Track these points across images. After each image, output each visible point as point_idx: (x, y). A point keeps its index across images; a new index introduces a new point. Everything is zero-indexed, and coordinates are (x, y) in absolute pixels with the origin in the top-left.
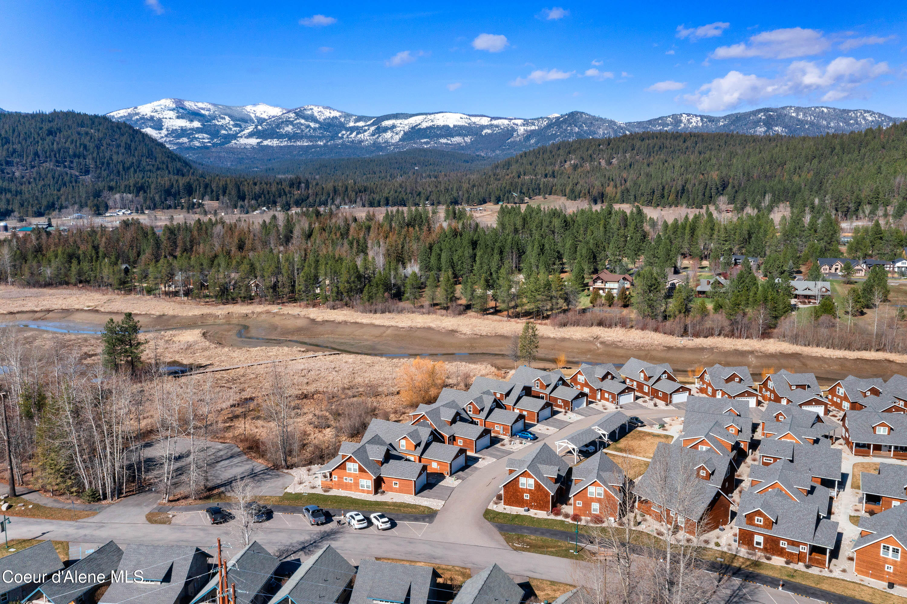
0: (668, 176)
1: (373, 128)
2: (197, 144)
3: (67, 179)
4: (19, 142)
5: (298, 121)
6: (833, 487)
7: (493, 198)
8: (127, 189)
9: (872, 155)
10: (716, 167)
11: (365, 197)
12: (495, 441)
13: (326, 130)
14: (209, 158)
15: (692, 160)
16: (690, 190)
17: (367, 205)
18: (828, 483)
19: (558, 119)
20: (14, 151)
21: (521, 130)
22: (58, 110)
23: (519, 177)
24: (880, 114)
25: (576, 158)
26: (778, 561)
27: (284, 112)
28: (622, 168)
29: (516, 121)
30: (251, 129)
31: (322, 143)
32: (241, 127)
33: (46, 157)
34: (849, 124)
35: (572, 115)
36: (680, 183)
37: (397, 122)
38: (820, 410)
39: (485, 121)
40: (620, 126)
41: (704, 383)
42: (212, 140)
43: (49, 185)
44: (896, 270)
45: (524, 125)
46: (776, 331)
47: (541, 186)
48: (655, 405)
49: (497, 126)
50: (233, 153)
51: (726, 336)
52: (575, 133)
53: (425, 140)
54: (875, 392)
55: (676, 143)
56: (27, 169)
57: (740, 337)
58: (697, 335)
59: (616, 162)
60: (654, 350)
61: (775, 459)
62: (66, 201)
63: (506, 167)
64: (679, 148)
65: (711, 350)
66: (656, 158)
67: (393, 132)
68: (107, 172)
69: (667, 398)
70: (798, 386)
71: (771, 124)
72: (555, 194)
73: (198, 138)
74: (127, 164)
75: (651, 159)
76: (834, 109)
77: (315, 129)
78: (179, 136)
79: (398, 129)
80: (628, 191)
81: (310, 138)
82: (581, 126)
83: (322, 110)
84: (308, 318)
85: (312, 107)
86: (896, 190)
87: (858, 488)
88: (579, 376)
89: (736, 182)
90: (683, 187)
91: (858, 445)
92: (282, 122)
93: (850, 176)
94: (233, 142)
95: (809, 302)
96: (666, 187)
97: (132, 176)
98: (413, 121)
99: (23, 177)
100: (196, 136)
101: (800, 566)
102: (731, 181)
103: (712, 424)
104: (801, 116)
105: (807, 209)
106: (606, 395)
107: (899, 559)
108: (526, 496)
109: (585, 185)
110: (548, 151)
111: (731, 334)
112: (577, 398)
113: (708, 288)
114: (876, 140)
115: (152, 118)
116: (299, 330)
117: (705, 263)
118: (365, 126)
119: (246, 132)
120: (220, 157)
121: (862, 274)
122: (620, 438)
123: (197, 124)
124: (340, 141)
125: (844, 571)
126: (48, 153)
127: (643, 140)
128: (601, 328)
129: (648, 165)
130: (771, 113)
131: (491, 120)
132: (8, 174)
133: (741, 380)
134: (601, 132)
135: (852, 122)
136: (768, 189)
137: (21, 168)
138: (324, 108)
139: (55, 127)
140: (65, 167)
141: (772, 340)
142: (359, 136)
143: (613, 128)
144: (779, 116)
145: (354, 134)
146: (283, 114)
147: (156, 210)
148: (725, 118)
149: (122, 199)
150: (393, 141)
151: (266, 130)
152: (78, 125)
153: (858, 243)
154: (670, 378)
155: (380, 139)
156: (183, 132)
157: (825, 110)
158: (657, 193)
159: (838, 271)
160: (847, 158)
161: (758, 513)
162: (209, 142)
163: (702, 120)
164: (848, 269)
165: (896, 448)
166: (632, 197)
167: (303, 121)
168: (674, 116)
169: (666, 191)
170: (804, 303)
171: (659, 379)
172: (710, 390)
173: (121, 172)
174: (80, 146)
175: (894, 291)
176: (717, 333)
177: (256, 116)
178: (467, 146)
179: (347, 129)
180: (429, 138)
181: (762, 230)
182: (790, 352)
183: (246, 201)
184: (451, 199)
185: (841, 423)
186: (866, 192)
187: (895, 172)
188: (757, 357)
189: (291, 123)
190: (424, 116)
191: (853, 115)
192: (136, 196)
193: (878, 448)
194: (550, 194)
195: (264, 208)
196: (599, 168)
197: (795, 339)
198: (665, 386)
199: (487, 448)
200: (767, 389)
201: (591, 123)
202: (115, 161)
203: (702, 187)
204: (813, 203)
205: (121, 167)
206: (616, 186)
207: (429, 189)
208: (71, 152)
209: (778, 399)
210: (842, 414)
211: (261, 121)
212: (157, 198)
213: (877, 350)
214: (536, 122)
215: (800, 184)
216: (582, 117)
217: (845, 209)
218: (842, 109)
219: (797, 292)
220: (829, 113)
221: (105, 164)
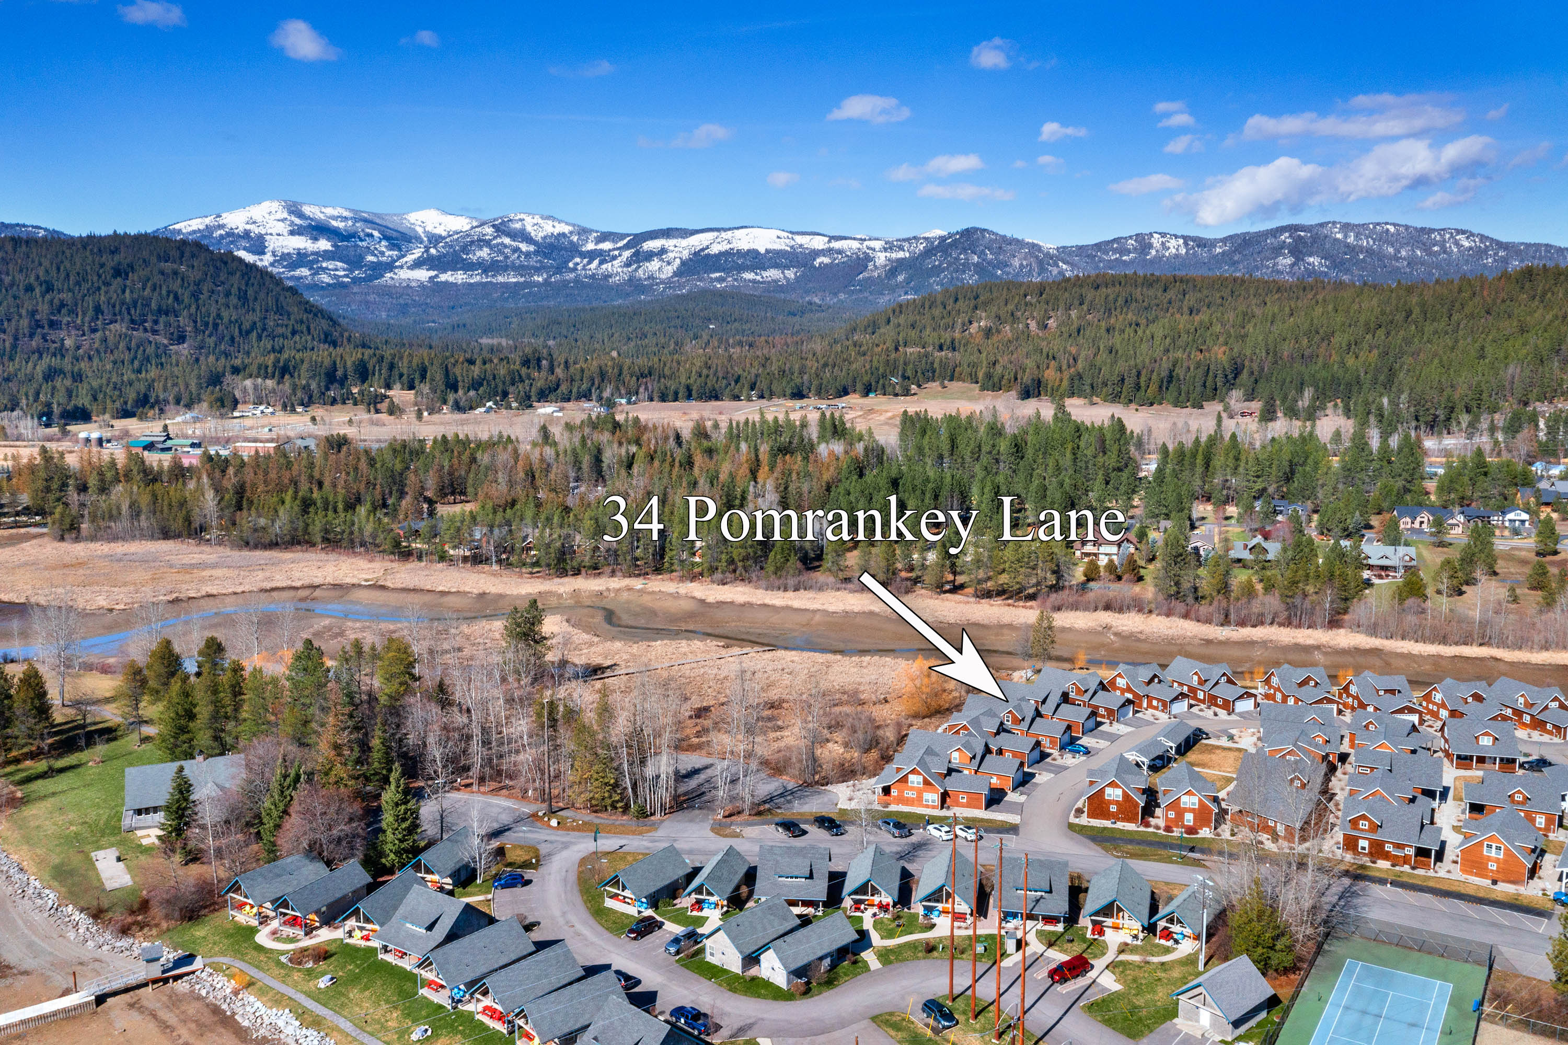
0: (1144, 353)
1: (627, 254)
2: (325, 279)
3: (150, 350)
4: (69, 290)
5: (499, 240)
6: (1434, 799)
7: (859, 386)
8: (262, 371)
9: (1470, 324)
10: (1221, 339)
11: (654, 385)
12: (1044, 756)
13: (546, 256)
14: (349, 305)
15: (1181, 326)
16: (1182, 377)
17: (656, 398)
18: (1430, 794)
19: (943, 239)
20: (62, 305)
21: (881, 258)
22: (121, 231)
23: (897, 349)
24: (1482, 236)
25: (988, 317)
26: (1383, 864)
27: (475, 224)
28: (1066, 335)
29: (872, 244)
30: (417, 253)
31: (540, 279)
32: (400, 250)
33: (115, 315)
34: (1430, 253)
35: (968, 233)
36: (1166, 365)
37: (669, 243)
38: (1415, 718)
39: (819, 243)
40: (1048, 253)
41: (1270, 687)
42: (352, 272)
43: (123, 362)
44: (1507, 524)
45: (885, 250)
46: (1346, 617)
47: (936, 365)
48: (1216, 714)
49: (840, 252)
50: (390, 295)
51: (1281, 625)
52: (973, 264)
53: (718, 275)
54: (1478, 698)
55: (1151, 292)
56: (84, 335)
57: (1299, 626)
58: (1242, 623)
59: (1055, 325)
60: (1189, 644)
61: (1372, 769)
62: (165, 391)
63: (870, 330)
64: (1157, 301)
65: (1264, 644)
66: (1121, 318)
67: (662, 260)
68: (213, 338)
69: (1228, 706)
70: (1386, 691)
71: (1301, 252)
72: (959, 379)
73: (327, 268)
74: (246, 326)
75: (1113, 320)
76: (1407, 227)
77: (528, 255)
78: (293, 266)
79: (671, 255)
80: (1081, 378)
81: (519, 269)
82: (983, 252)
83: (540, 221)
84: (694, 598)
85: (522, 216)
86: (1508, 387)
87: (1461, 800)
88: (1119, 680)
89: (1255, 366)
90: (1171, 371)
91: (1459, 757)
92: (472, 242)
93: (1436, 361)
94: (388, 275)
95: (1387, 576)
96: (1144, 372)
97: (255, 345)
98: (698, 241)
99: (78, 348)
100: (324, 265)
101: (1407, 868)
102: (1247, 363)
103: (1298, 734)
104: (1351, 239)
105: (1372, 419)
106: (1155, 703)
107: (1501, 857)
108: (1113, 808)
109: (1009, 366)
110: (939, 302)
111: (1287, 623)
112: (1123, 705)
113: (1246, 555)
114: (1477, 299)
115: (247, 234)
116: (690, 616)
117: (1232, 510)
118: (614, 249)
119: (410, 258)
120: (367, 302)
121: (1459, 530)
122: (1186, 752)
123: (324, 245)
124: (572, 275)
125: (1449, 872)
126: (117, 308)
127: (1097, 287)
128: (1109, 613)
129: (1108, 331)
130: (1302, 234)
131: (829, 242)
132: (54, 342)
133: (1317, 683)
134: (1016, 263)
135: (1436, 248)
136: (1306, 378)
137: (73, 332)
138: (542, 218)
139: (125, 263)
140: (146, 330)
141: (1342, 631)
142: (604, 266)
143: (1037, 257)
144: (1315, 239)
145: (596, 262)
146: (473, 228)
147: (313, 407)
148: (1224, 240)
149: (256, 388)
150: (663, 276)
151: (445, 256)
152: (159, 258)
153: (1451, 481)
154: (1230, 681)
155: (641, 271)
156: (301, 258)
157: (1392, 229)
158: (1129, 382)
159: (1424, 526)
160: (1432, 328)
161: (1363, 817)
162: (346, 276)
163: (1186, 244)
164: (1438, 524)
165: (1502, 760)
166: (1087, 388)
167: (507, 241)
168: (1139, 237)
169: (1143, 379)
170: (1380, 577)
171: (1217, 683)
172: (1279, 696)
173: (237, 339)
174: (168, 296)
175: (1503, 558)
176: (1268, 621)
177: (425, 232)
178: (789, 287)
179: (583, 255)
180: (723, 270)
181: (1310, 461)
182: (1368, 647)
183: (460, 392)
184: (792, 388)
185: (1439, 734)
186: (1462, 391)
187: (1506, 358)
188: (1326, 654)
189: (488, 243)
190: (716, 234)
191: (1438, 238)
192: (278, 383)
193: (1481, 760)
194: (951, 380)
195: (489, 404)
196: (1027, 334)
197: (1373, 630)
198: (1225, 691)
199: (1038, 762)
200: (1349, 695)
201: (1000, 248)
202: (226, 320)
203: (1200, 372)
204: (1380, 409)
205: (237, 330)
206: (1060, 369)
207: (754, 371)
208: (154, 305)
209: (1363, 706)
210: (1439, 724)
211: (435, 239)
212: (314, 386)
213: (1481, 645)
214: (906, 245)
215: (1357, 370)
216: (984, 237)
217: (1430, 418)
218: (1419, 226)
219: (1370, 562)
220: (1398, 233)
221: (211, 325)
